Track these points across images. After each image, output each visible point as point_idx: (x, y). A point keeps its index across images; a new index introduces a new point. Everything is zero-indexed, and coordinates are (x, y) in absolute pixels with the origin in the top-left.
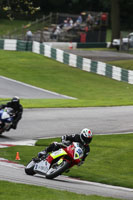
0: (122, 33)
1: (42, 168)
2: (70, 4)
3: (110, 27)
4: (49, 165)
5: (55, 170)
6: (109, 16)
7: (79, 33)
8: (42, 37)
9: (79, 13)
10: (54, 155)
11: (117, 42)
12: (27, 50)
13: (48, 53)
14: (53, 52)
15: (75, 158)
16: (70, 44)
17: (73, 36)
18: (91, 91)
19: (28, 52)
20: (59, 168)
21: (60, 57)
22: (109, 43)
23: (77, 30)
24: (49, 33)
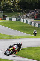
2: (32, 7)
4: (9, 52)
7: (35, 16)
8: (23, 17)
9: (34, 10)
12: (19, 21)
13: (25, 22)
15: (15, 50)
16: (32, 19)
17: (33, 17)
19: (19, 22)
21: (29, 23)
23: (34, 15)
24: (25, 16)
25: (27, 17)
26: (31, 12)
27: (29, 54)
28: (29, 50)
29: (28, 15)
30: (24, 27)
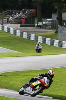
0: (43, 19)
1: (28, 91)
2: (17, 6)
3: (36, 17)
4: (32, 89)
5: (35, 92)
6: (36, 11)
7: (22, 20)
8: (3, 22)
9: (21, 10)
10: (34, 84)
11: (40, 24)
13: (6, 30)
14: (9, 30)
15: (45, 85)
16: (17, 26)
17: (18, 21)
18: (28, 48)
20: (37, 91)
21: (12, 32)
22: (36, 25)
23: (20, 19)
24: (6, 20)
25: (8, 22)
26: (15, 14)
27: (13, 83)
28: (12, 77)
29: (11, 19)
30: (4, 38)
